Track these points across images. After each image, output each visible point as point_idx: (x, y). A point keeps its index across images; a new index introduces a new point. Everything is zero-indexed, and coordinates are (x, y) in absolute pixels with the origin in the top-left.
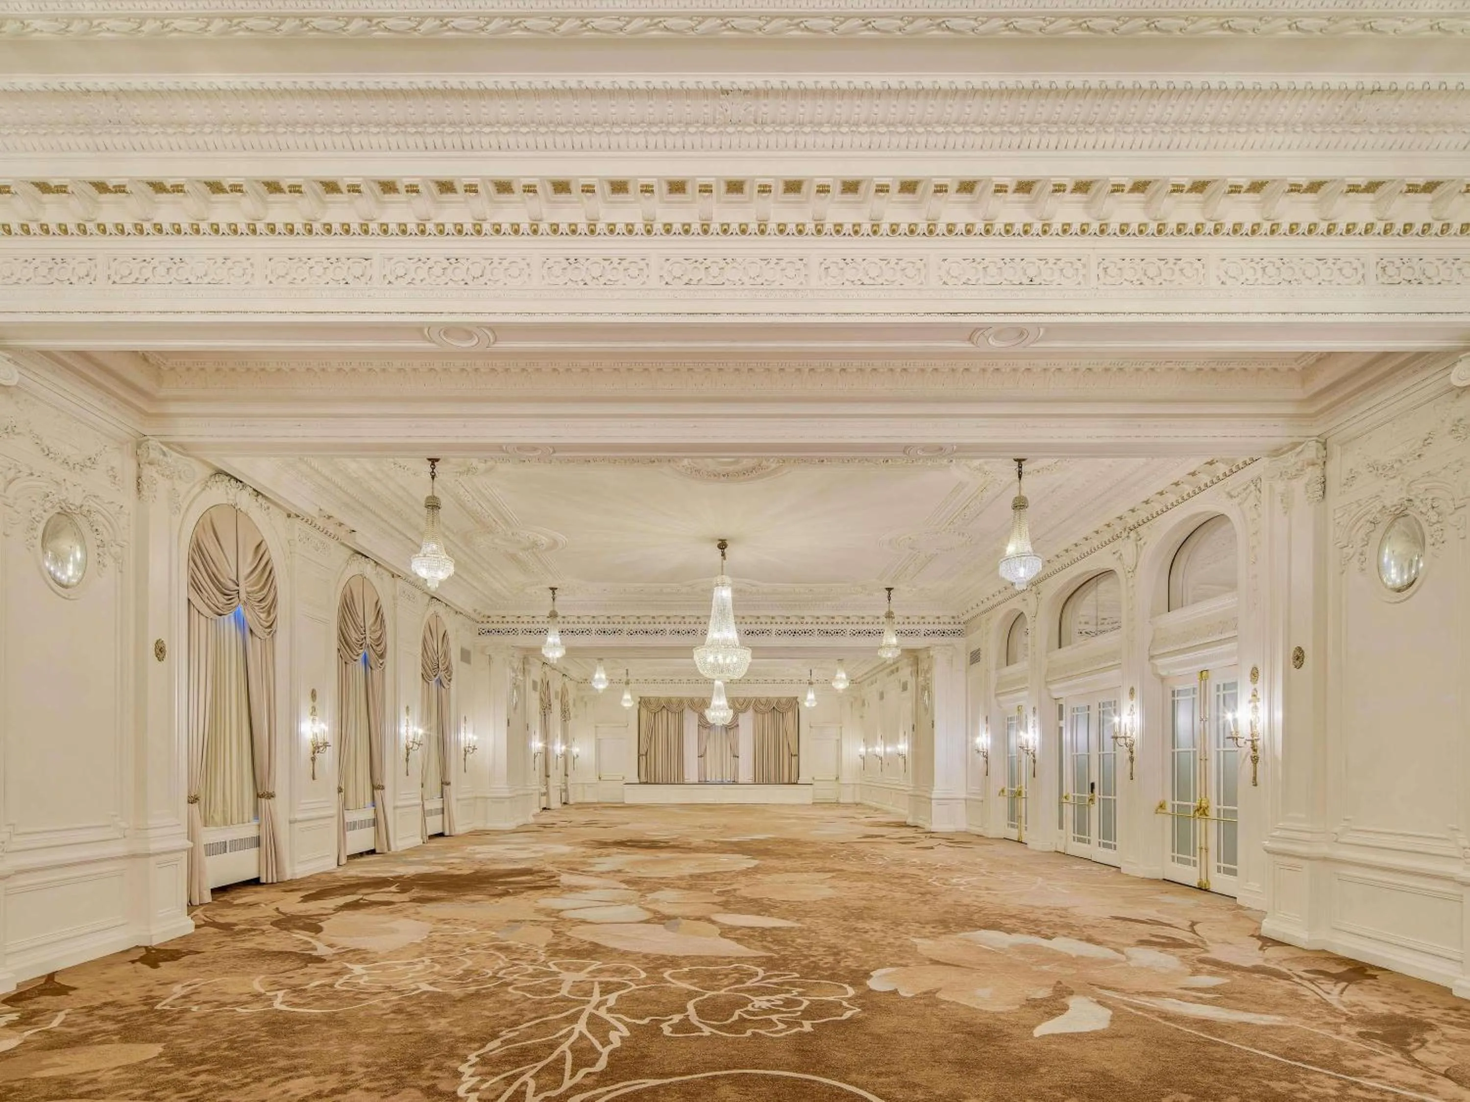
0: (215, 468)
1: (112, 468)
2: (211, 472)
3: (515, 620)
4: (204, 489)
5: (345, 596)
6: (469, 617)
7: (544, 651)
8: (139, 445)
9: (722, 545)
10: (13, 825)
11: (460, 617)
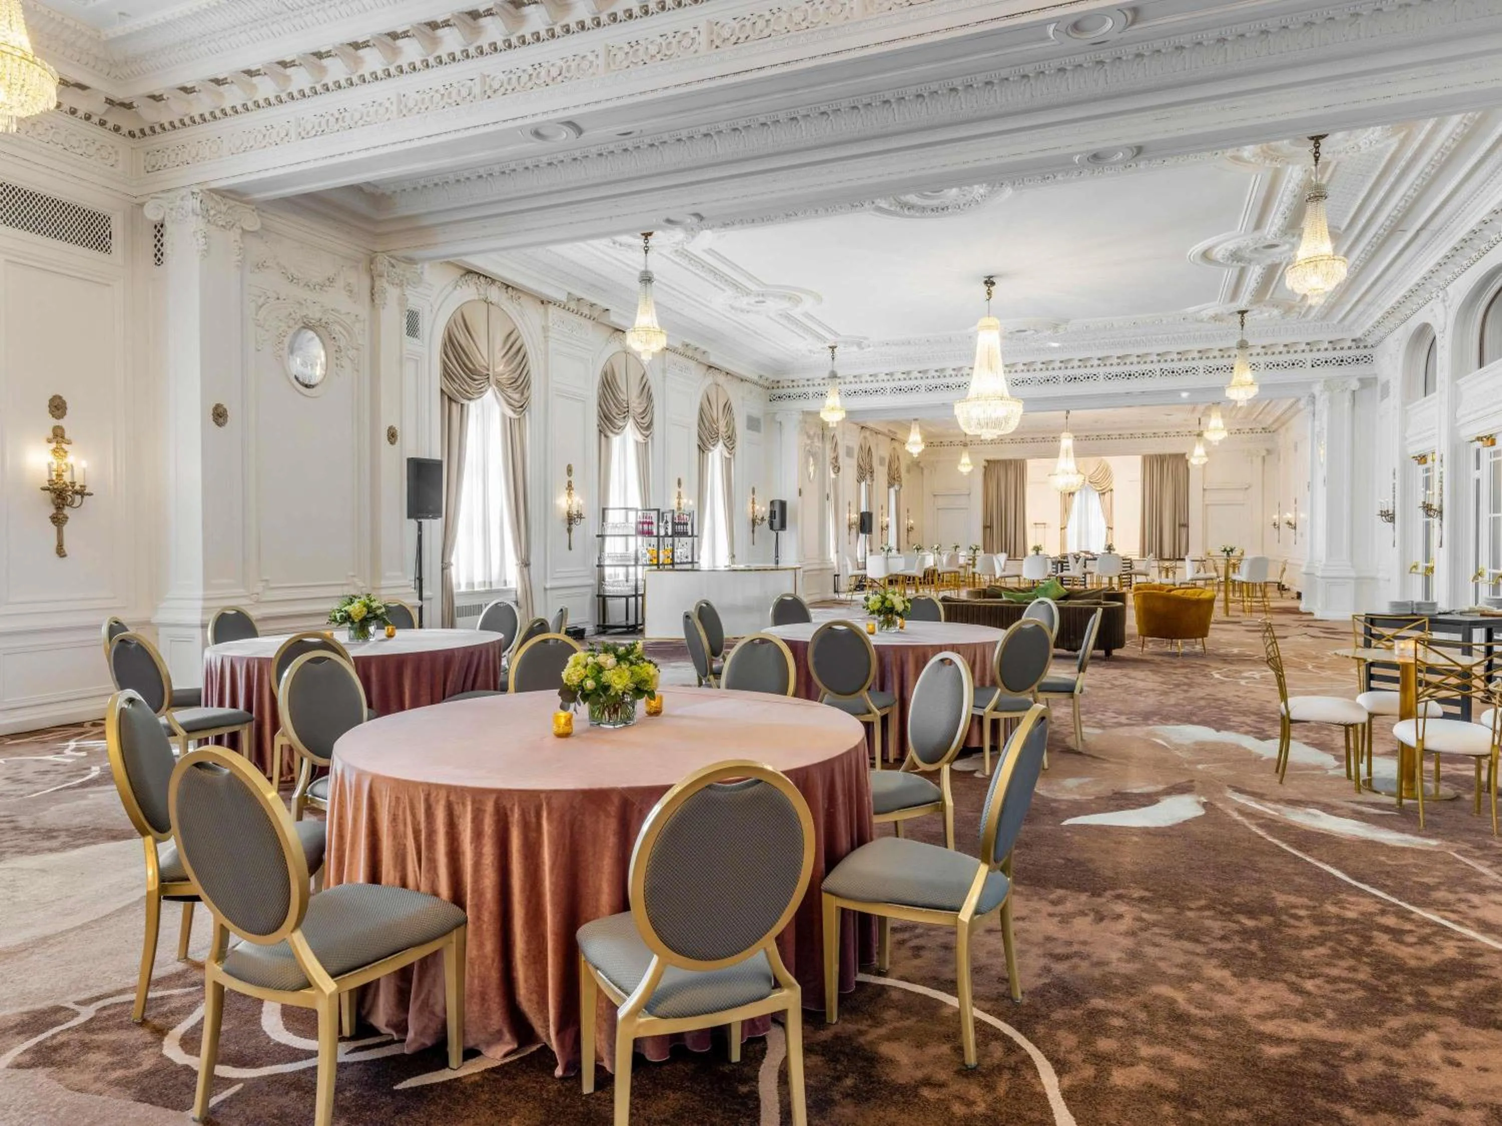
0: (465, 269)
1: (349, 284)
2: (463, 272)
3: (806, 383)
4: (455, 288)
5: (606, 374)
6: (756, 384)
7: (822, 415)
8: (372, 261)
9: (989, 282)
10: (266, 581)
11: (747, 385)
